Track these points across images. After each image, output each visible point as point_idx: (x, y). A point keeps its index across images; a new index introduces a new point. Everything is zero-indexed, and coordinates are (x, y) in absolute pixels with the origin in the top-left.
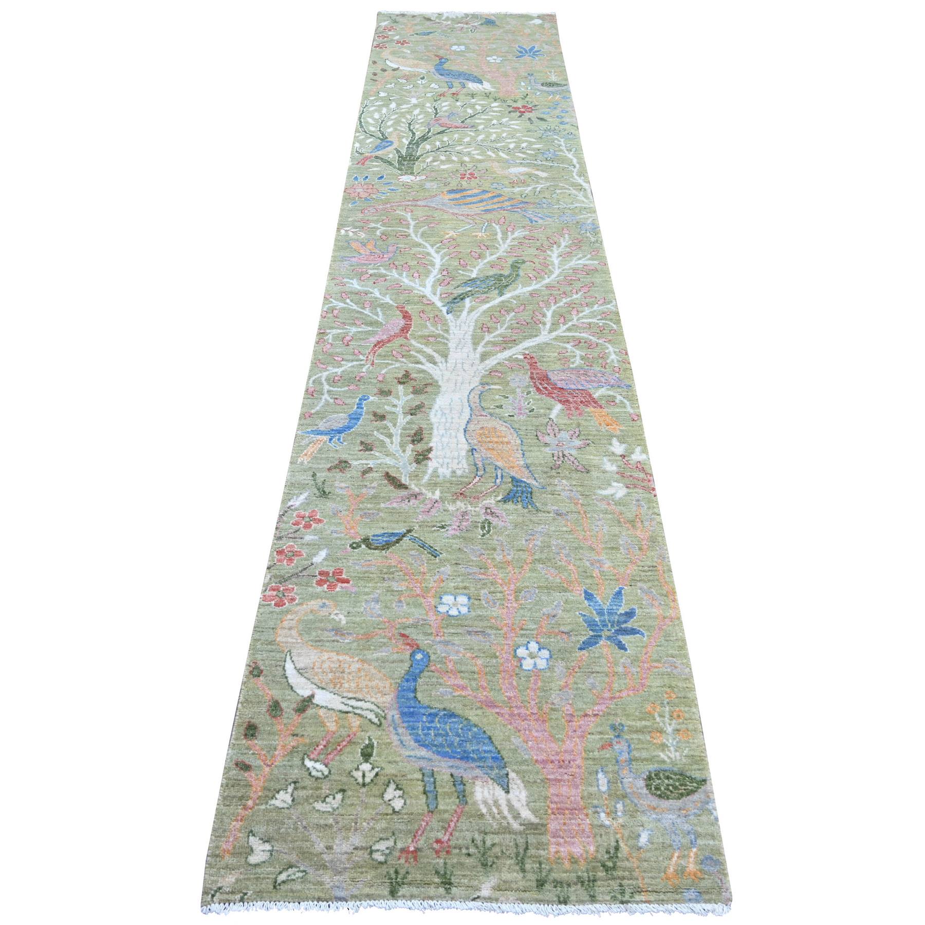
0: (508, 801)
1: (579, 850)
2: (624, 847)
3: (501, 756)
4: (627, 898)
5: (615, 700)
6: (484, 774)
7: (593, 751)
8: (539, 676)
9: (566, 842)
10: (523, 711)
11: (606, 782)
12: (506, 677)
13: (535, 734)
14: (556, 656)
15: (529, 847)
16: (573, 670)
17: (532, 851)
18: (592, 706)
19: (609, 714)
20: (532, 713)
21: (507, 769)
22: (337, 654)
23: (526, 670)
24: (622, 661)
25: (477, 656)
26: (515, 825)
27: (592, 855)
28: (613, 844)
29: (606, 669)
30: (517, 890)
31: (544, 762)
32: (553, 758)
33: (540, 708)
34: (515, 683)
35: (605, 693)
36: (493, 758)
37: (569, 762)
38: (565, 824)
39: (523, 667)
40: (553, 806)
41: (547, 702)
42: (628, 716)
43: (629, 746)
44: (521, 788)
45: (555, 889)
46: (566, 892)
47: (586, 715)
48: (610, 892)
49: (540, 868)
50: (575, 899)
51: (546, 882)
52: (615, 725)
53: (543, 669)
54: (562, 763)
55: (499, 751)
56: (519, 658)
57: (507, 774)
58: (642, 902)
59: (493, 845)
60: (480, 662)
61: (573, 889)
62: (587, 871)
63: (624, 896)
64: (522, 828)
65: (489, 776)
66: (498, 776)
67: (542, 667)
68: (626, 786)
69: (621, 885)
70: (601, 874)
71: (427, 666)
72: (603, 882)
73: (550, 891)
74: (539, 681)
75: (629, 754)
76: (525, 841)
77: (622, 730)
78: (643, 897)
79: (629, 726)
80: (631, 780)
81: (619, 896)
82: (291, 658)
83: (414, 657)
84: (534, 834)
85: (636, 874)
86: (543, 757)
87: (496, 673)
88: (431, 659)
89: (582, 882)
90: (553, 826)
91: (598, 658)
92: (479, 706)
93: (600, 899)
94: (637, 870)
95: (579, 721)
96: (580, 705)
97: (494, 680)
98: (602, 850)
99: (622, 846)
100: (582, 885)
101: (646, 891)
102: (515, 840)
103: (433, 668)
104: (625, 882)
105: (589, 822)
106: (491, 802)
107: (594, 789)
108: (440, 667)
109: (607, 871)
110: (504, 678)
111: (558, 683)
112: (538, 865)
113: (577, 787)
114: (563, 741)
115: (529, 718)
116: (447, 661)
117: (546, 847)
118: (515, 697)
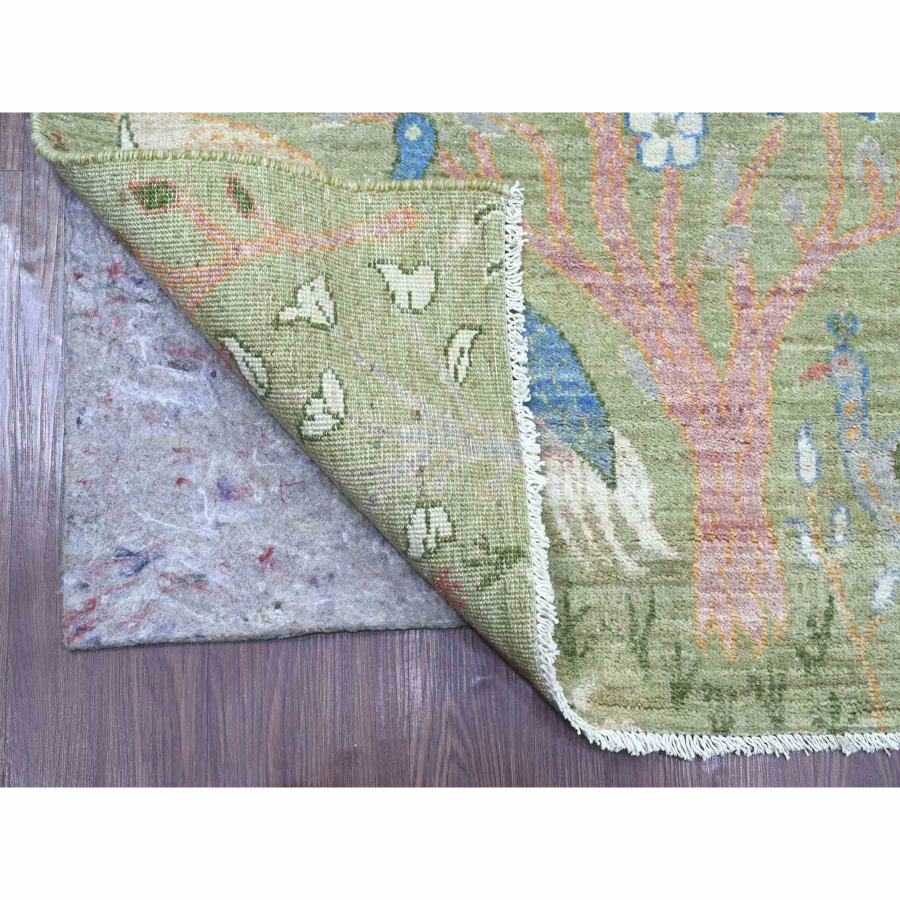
0: (614, 507)
1: (755, 618)
2: (844, 611)
3: (598, 397)
4: (843, 721)
5: (842, 253)
6: (564, 440)
7: (790, 385)
8: (678, 185)
9: (729, 600)
10: (643, 279)
11: (814, 460)
12: (607, 189)
13: (671, 339)
14: (717, 129)
15: (658, 614)
16: (754, 169)
17: (663, 622)
18: (790, 268)
19: (827, 289)
20: (662, 284)
21: (611, 428)
22: (232, 125)
23: (650, 169)
24: (861, 145)
25: (541, 132)
26: (629, 564)
27: (780, 629)
28: (823, 605)
29: (825, 169)
30: (636, 705)
31: (687, 411)
32: (707, 400)
33: (681, 273)
34: (625, 206)
35: (819, 235)
36: (581, 401)
37: (741, 410)
38: (729, 562)
39: (645, 161)
40: (706, 518)
41: (694, 256)
42: (865, 293)
43: (865, 372)
44: (640, 475)
45: (706, 704)
46: (727, 709)
47: (778, 292)
48: (812, 712)
49: (678, 658)
50: (744, 724)
51: (688, 687)
52: (836, 317)
53: (688, 166)
54: (725, 413)
55: (593, 384)
56: (635, 134)
57: (612, 442)
58: (871, 729)
59: (585, 610)
60: (549, 148)
61: (742, 703)
62: (770, 665)
63: (838, 720)
64: (644, 571)
65: (573, 448)
66: (592, 445)
67: (686, 161)
68: (855, 468)
69: (833, 698)
70: (795, 673)
71: (432, 160)
72: (798, 691)
73: (697, 708)
74: (678, 200)
75: (863, 389)
76: (648, 599)
77: (852, 331)
78: (875, 721)
79: (867, 321)
80: (864, 454)
81: (829, 720)
82: (132, 136)
83: (402, 134)
84: (667, 583)
85: (863, 671)
86: (684, 398)
87: (585, 178)
88: (441, 138)
89: (759, 689)
90: (704, 566)
91: (810, 136)
92: (548, 268)
93: (793, 725)
94: (864, 663)
95: (763, 306)
96: (767, 265)
97: (581, 197)
98: (801, 619)
99: (839, 609)
100: (759, 696)
101: (880, 709)
102: (629, 597)
103: (446, 164)
104: (842, 691)
105: (778, 558)
106: (578, 511)
107: (789, 477)
108: (462, 163)
109: (808, 665)
110: (601, 192)
111: (720, 204)
112: (673, 652)
113: (754, 472)
114: (729, 357)
115: (655, 297)
116: (477, 145)
117: (689, 611)
118: (626, 242)
